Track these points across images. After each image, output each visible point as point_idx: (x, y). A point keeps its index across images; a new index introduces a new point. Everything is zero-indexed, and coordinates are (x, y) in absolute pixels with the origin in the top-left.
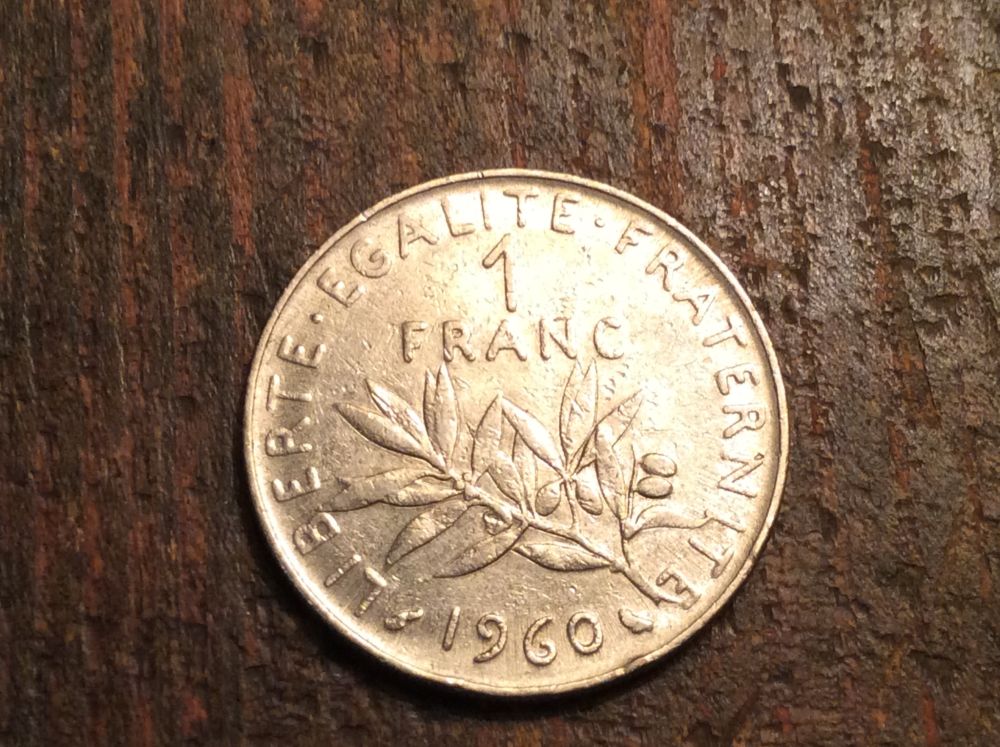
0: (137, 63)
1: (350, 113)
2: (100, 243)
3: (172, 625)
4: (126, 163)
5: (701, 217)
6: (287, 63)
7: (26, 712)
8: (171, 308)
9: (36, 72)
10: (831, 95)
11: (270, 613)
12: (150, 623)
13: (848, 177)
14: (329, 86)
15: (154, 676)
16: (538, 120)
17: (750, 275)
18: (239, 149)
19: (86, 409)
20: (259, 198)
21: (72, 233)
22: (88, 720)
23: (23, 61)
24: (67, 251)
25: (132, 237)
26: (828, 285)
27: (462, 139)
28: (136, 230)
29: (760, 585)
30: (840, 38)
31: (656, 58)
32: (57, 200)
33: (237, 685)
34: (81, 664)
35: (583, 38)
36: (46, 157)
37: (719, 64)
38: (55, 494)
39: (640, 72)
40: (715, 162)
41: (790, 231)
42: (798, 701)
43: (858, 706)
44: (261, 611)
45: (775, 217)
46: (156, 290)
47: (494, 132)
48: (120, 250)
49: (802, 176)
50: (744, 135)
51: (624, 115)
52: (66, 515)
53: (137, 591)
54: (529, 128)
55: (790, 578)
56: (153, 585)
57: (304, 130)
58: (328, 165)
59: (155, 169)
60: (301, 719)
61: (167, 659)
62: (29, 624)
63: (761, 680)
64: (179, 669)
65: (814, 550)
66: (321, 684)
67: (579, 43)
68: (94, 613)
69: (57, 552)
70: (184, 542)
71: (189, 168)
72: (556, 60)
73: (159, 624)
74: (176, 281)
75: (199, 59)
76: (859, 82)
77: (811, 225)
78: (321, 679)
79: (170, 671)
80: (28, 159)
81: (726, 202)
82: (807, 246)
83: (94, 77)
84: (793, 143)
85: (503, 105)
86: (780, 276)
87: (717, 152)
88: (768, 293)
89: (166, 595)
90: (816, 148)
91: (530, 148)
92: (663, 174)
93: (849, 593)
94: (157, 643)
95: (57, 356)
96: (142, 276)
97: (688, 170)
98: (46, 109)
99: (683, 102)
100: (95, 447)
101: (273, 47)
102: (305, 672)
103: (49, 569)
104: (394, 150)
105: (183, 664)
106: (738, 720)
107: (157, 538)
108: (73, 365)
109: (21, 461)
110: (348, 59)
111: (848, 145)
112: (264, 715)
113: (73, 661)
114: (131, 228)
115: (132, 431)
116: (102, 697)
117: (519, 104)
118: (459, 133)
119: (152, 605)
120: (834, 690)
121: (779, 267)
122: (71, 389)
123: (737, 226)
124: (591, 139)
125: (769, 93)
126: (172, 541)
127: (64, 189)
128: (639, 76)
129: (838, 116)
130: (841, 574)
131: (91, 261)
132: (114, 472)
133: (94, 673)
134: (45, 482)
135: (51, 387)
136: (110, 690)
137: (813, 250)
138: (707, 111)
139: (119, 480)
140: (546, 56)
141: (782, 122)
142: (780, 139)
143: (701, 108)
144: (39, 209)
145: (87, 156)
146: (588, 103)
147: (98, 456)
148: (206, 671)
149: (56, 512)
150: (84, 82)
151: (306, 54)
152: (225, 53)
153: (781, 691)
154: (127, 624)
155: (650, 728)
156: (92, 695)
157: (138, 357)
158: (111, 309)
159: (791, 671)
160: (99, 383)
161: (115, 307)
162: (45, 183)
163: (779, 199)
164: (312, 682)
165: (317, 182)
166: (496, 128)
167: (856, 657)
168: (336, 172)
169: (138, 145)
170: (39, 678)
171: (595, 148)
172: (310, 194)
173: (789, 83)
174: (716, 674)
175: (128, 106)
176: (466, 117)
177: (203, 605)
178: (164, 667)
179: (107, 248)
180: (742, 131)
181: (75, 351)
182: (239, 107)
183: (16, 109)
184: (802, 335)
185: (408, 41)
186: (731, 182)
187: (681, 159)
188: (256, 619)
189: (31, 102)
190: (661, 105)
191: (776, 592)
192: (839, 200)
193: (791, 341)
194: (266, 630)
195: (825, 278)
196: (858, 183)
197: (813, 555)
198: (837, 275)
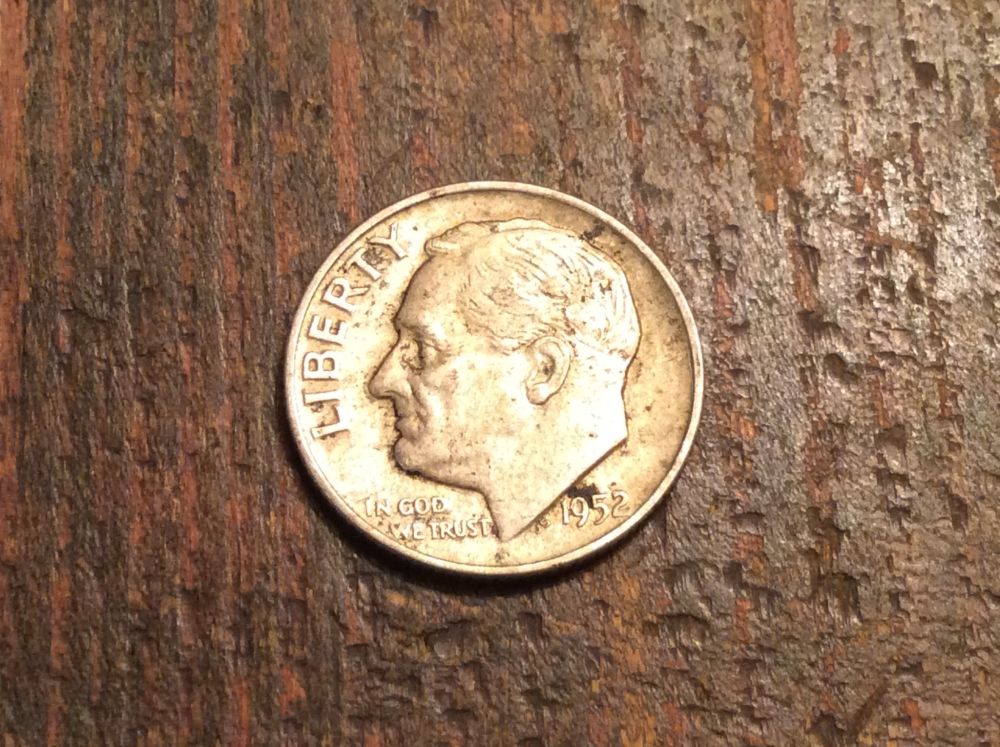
0: (243, 28)
1: (460, 81)
2: (202, 209)
3: (271, 601)
4: (230, 129)
5: (822, 194)
6: (396, 31)
7: (118, 686)
8: (273, 275)
9: (140, 36)
10: (958, 73)
11: (373, 589)
12: (248, 598)
13: (977, 156)
14: (439, 55)
15: (252, 653)
16: (654, 93)
17: (874, 254)
18: (346, 117)
19: (184, 376)
20: (365, 165)
21: (173, 198)
22: (183, 696)
23: (126, 25)
24: (167, 216)
25: (234, 203)
26: (956, 265)
27: (575, 111)
28: (238, 197)
29: (886, 572)
30: (968, 14)
31: (777, 32)
32: (158, 165)
33: (337, 664)
34: (175, 638)
35: (701, 11)
36: (148, 121)
37: (843, 38)
38: (151, 463)
39: (760, 44)
40: (836, 139)
41: (916, 209)
42: (927, 695)
43: (992, 703)
44: (363, 588)
45: (900, 195)
46: (258, 256)
47: (608, 103)
48: (221, 218)
49: (929, 153)
50: (868, 112)
51: (743, 90)
52: (163, 483)
53: (234, 563)
54: (644, 102)
55: (919, 566)
56: (251, 559)
57: (412, 98)
58: (438, 135)
59: (260, 136)
60: (404, 701)
61: (266, 635)
62: (122, 595)
63: (889, 673)
64: (277, 645)
65: (944, 537)
66: (427, 666)
67: (697, 15)
68: (189, 586)
69: (152, 522)
70: (283, 515)
71: (294, 134)
72: (672, 33)
73: (257, 600)
74: (279, 248)
75: (306, 25)
76: (987, 60)
77: (939, 205)
78: (425, 660)
79: (268, 648)
80: (130, 123)
81: (849, 179)
82: (934, 225)
83: (199, 42)
84: (919, 121)
85: (618, 78)
86: (905, 255)
87: (841, 128)
88: (893, 273)
89: (264, 569)
90: (943, 126)
91: (645, 121)
92: (783, 150)
93: (981, 583)
94: (255, 619)
95: (155, 321)
96: (244, 242)
97: (809, 146)
98: (148, 72)
99: (804, 77)
100: (194, 415)
101: (382, 15)
102: (408, 652)
103: (144, 540)
104: (505, 121)
105: (280, 641)
106: (864, 713)
107: (256, 511)
108: (171, 332)
109: (116, 427)
110: (459, 28)
111: (977, 123)
112: (366, 697)
113: (168, 634)
114: (233, 194)
115: (231, 399)
116: (197, 672)
117: (635, 78)
118: (572, 104)
119: (249, 579)
120: (965, 684)
121: (905, 246)
122: (169, 356)
123: (861, 203)
124: (708, 114)
125: (895, 70)
126: (272, 514)
127: (166, 153)
128: (759, 50)
129: (967, 95)
130: (973, 563)
131: (192, 227)
132: (212, 441)
133: (189, 647)
134: (142, 450)
135: (148, 354)
136: (206, 666)
137: (940, 230)
138: (829, 87)
139: (217, 450)
140: (662, 28)
141: (907, 99)
142: (905, 116)
143: (823, 83)
144: (140, 174)
145: (190, 120)
146: (705, 76)
147: (197, 424)
148: (306, 649)
149: (153, 481)
150: (188, 47)
151: (416, 22)
152: (333, 21)
153: (910, 684)
154: (225, 599)
155: (771, 719)
156: (187, 671)
157: (238, 325)
158: (212, 275)
159: (920, 664)
160: (198, 350)
161: (216, 272)
162: (146, 146)
163: (904, 177)
164: (415, 663)
165: (426, 151)
166: (611, 100)
167: (988, 650)
168: (445, 141)
169: (242, 111)
170: (132, 652)
171: (713, 121)
172: (418, 163)
173: (914, 59)
174: (841, 665)
175: (233, 72)
176: (579, 87)
177: (303, 581)
178: (262, 643)
179: (209, 214)
180: (865, 107)
181: (175, 318)
182: (346, 74)
183: (118, 71)
184: (929, 316)
185: (520, 11)
186: (854, 158)
187: (802, 136)
188: (358, 596)
189: (134, 66)
190: (781, 79)
191: (903, 580)
192: (967, 179)
193: (918, 321)
194: (367, 608)
195: (953, 259)
196: (988, 162)
197: (942, 542)
198: (966, 255)
